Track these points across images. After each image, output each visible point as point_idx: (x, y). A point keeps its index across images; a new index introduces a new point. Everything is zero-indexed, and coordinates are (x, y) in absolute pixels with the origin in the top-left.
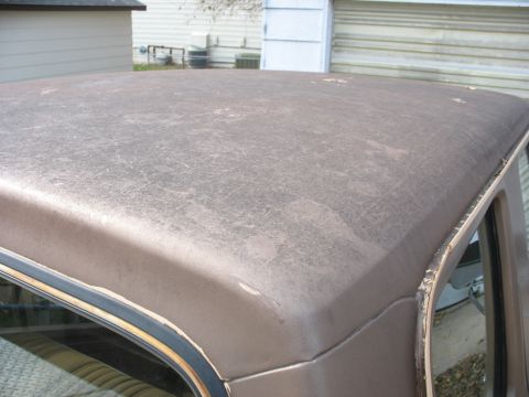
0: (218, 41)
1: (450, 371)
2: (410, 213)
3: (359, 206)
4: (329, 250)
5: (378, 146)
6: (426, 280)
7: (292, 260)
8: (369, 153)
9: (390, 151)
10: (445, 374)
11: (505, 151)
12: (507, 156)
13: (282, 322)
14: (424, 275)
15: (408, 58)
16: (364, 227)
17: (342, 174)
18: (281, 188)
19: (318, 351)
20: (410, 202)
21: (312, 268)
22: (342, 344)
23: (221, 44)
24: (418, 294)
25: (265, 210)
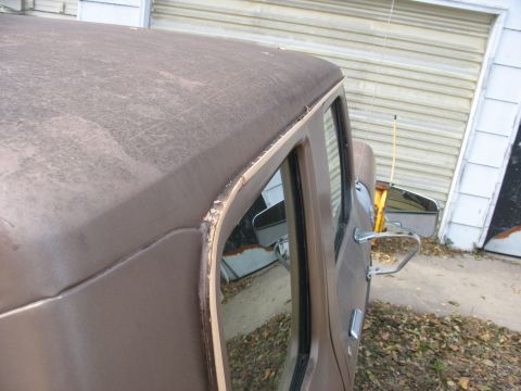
0: (34, 4)
1: (259, 331)
2: (198, 139)
3: (136, 126)
4: (90, 167)
5: (172, 76)
6: (213, 211)
7: (38, 175)
8: (160, 81)
9: (184, 82)
10: (254, 333)
11: (310, 101)
12: (311, 105)
13: (16, 248)
14: (211, 205)
15: (226, 29)
16: (138, 146)
17: (123, 97)
18: (44, 104)
19: (66, 284)
20: (199, 127)
21: (63, 185)
22: (99, 277)
23: (37, 8)
24: (203, 225)
25: (16, 123)
